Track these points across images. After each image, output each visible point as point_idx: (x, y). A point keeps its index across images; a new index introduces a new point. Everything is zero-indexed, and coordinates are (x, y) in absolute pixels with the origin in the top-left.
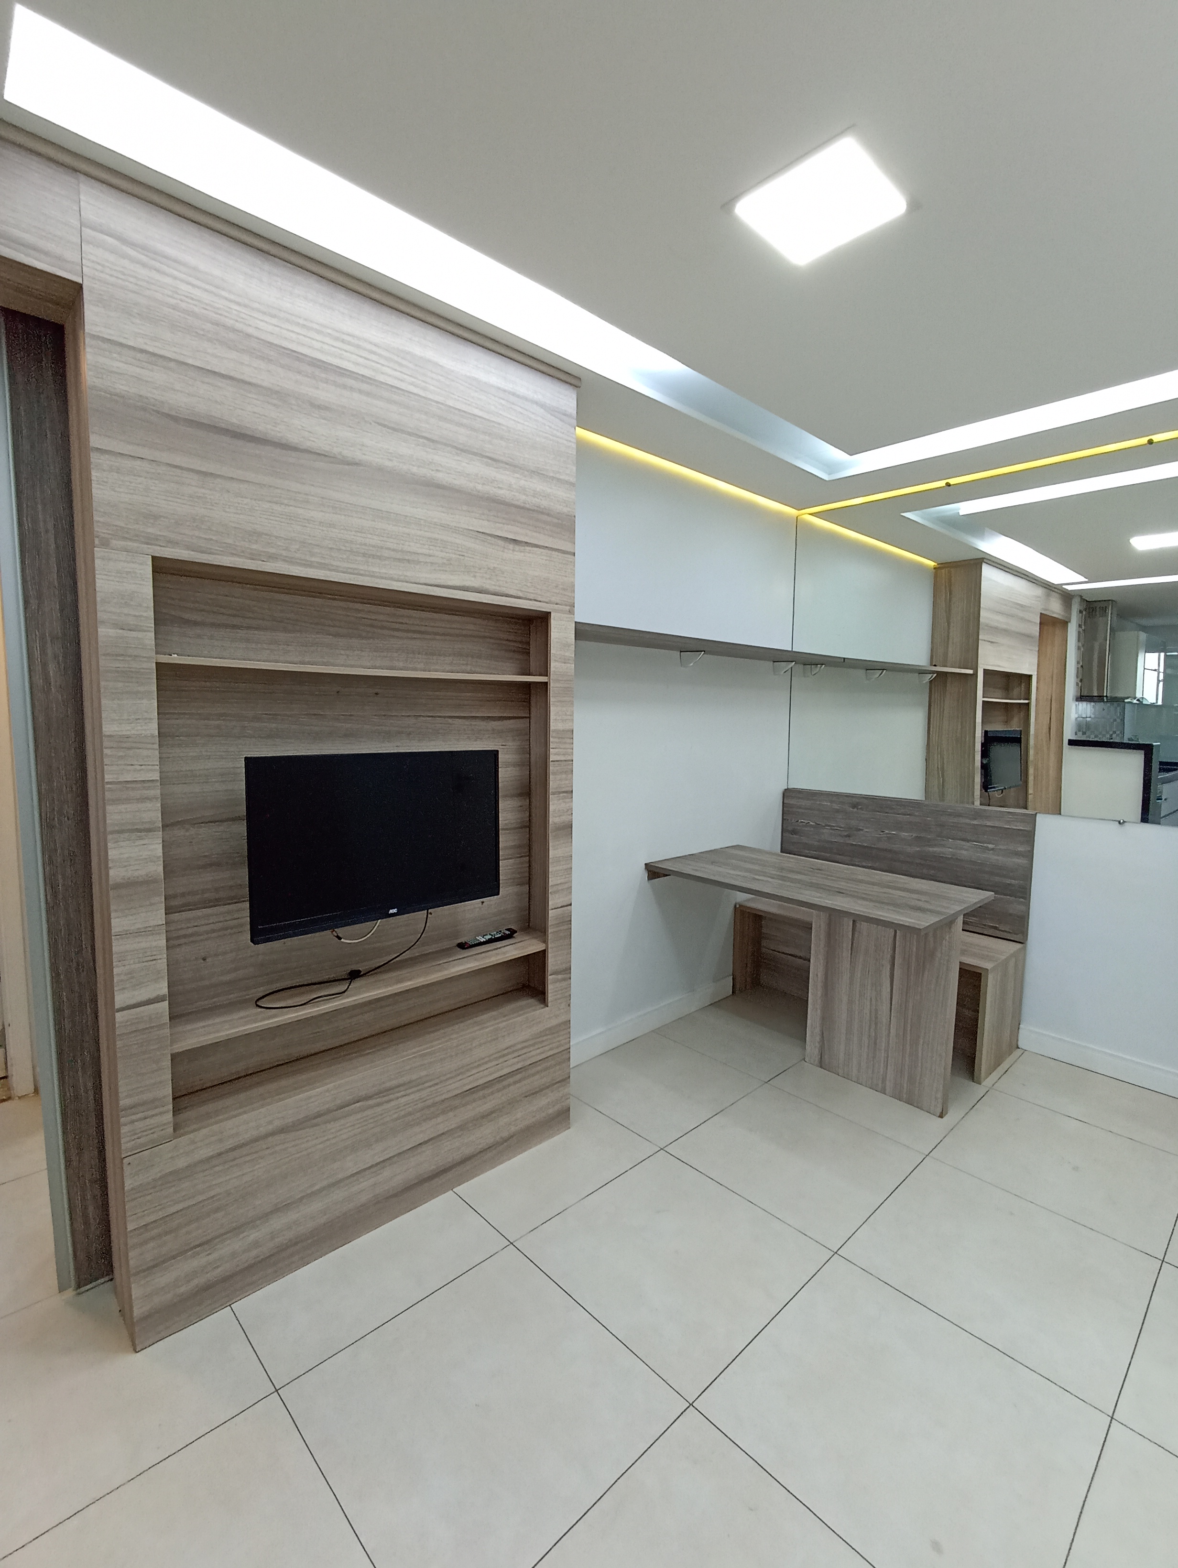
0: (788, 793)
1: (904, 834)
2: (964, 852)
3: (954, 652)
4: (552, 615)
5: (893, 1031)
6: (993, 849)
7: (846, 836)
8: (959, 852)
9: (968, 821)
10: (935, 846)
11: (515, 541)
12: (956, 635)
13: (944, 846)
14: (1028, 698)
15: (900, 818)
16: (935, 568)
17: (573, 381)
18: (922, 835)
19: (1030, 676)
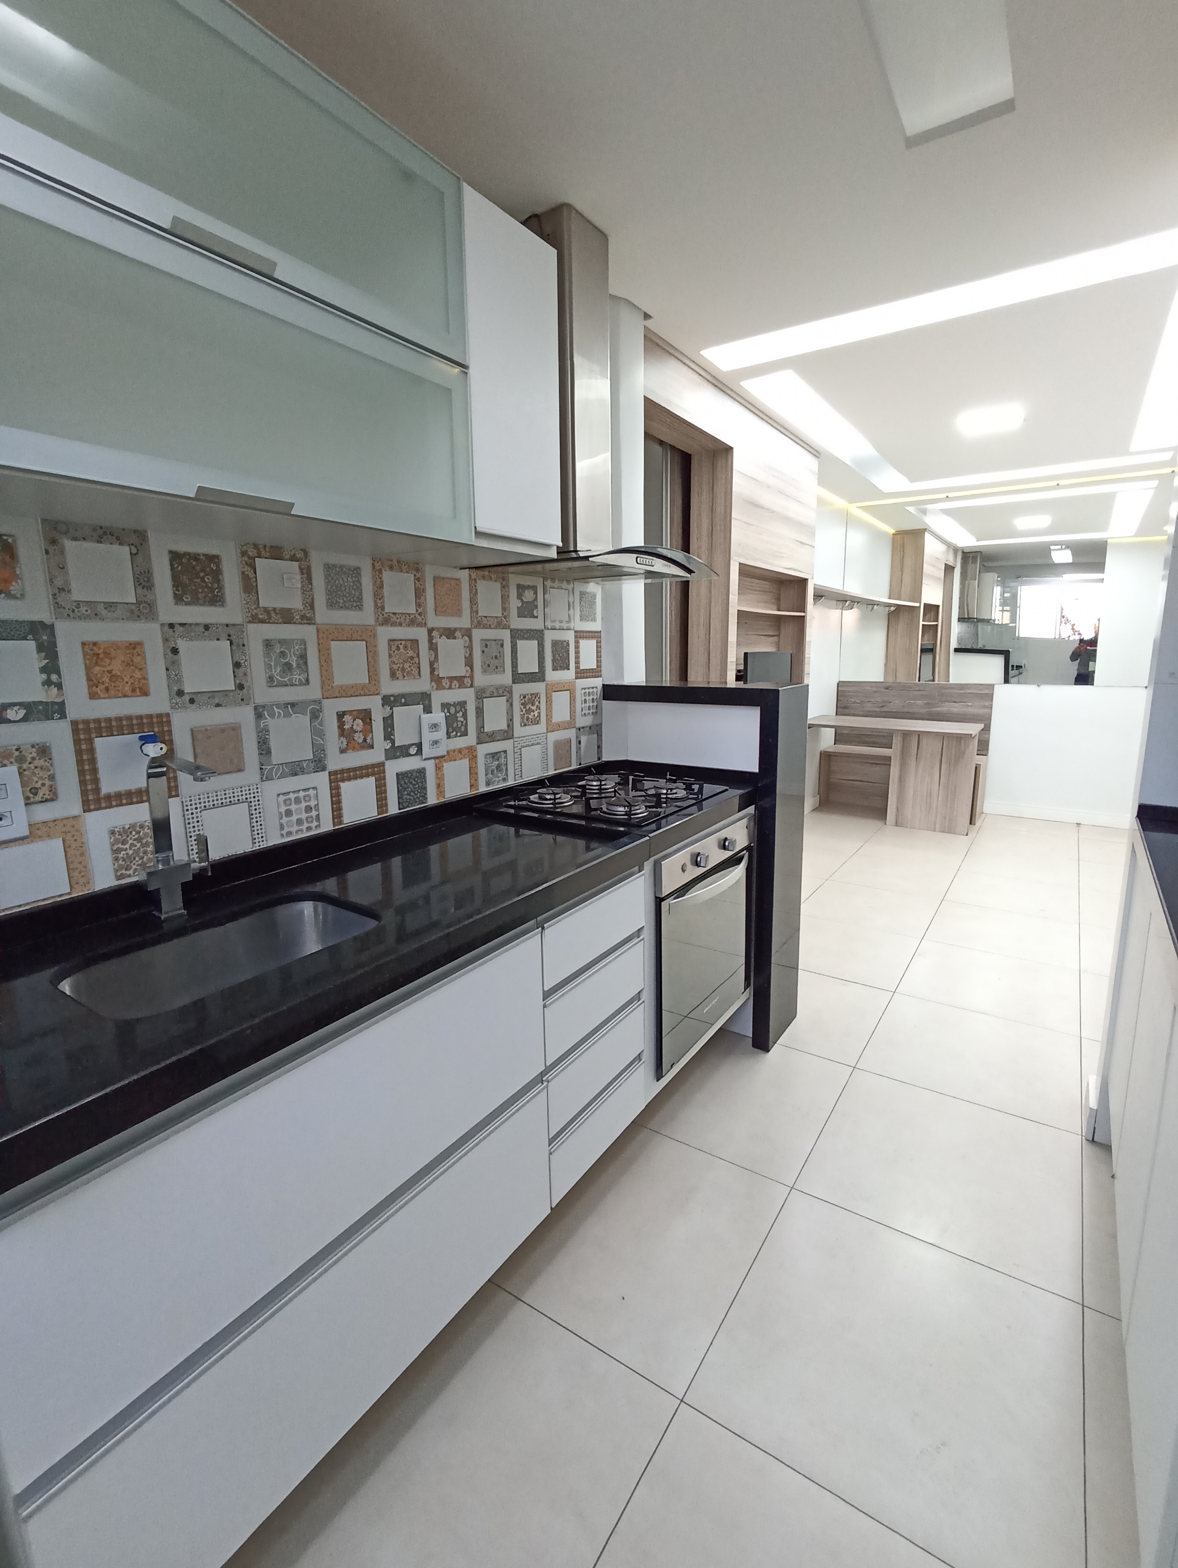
0: (840, 684)
1: (919, 702)
2: (955, 709)
3: (906, 589)
4: (809, 580)
5: (940, 799)
6: (971, 706)
7: (881, 707)
8: (951, 709)
9: (957, 691)
10: (938, 707)
11: (802, 543)
12: (907, 579)
13: (943, 707)
14: (937, 621)
15: (916, 693)
16: (893, 534)
17: (817, 454)
18: (930, 702)
19: (938, 606)
